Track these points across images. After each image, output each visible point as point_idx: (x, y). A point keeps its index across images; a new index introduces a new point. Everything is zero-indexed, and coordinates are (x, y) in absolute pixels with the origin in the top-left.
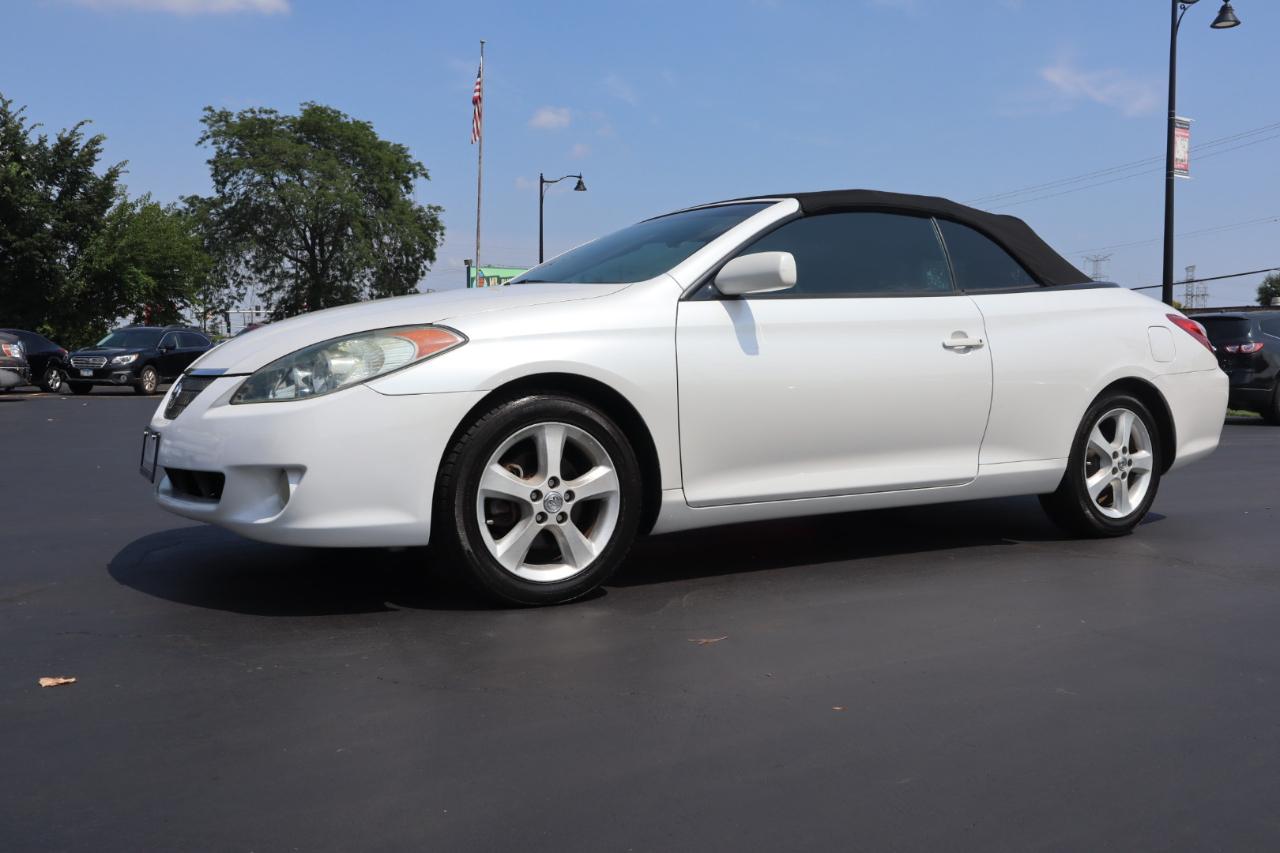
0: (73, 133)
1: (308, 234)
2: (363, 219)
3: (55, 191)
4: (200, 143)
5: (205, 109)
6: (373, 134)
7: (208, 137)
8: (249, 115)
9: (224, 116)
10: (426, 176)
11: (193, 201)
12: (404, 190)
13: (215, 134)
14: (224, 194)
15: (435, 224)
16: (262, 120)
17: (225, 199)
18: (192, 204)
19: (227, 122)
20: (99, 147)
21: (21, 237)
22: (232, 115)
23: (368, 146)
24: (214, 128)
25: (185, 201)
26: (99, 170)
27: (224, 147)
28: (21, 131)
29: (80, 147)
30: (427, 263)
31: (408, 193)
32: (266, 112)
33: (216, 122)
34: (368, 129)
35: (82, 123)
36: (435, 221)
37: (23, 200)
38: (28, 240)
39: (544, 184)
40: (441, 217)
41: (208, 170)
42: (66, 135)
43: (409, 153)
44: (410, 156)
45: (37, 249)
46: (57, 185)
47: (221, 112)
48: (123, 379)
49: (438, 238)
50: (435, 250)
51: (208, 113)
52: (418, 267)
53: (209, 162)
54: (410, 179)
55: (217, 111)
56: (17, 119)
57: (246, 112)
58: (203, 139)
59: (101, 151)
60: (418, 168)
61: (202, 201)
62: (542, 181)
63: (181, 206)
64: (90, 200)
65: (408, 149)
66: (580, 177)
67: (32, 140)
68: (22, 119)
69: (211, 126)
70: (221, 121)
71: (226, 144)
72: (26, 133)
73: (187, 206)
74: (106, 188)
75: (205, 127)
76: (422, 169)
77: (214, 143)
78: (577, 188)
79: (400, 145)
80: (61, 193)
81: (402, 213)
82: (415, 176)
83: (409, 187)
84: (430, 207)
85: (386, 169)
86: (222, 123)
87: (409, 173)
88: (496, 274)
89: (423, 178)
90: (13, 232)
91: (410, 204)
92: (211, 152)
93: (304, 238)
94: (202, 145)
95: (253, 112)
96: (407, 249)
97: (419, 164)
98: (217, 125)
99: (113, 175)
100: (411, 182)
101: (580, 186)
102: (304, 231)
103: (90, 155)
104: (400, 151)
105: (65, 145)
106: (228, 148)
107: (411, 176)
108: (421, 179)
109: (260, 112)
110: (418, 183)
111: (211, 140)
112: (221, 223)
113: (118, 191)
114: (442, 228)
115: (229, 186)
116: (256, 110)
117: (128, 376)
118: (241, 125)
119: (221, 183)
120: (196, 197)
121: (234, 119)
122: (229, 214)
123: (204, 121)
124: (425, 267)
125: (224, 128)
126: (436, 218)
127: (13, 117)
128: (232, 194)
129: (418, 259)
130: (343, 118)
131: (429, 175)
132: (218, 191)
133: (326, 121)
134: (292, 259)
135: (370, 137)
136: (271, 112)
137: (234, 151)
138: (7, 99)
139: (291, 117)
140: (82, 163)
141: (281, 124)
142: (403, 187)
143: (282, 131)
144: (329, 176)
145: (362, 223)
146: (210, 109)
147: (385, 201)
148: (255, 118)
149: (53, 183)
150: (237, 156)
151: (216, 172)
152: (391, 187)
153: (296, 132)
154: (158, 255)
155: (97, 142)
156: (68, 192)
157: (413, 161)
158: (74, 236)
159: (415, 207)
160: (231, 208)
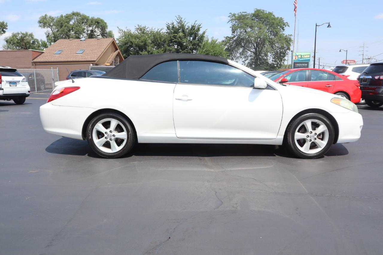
0: (195, 24)
1: (255, 45)
3: (191, 38)
4: (228, 22)
5: (230, 14)
6: (274, 16)
8: (240, 14)
9: (234, 15)
10: (289, 26)
11: (227, 38)
12: (282, 31)
13: (232, 20)
14: (234, 35)
15: (290, 40)
16: (243, 15)
17: (234, 37)
18: (226, 38)
19: (235, 16)
20: (201, 26)
22: (236, 14)
23: (271, 19)
24: (231, 18)
25: (225, 38)
26: (201, 32)
27: (234, 23)
28: (185, 25)
29: (196, 27)
30: (288, 51)
31: (283, 31)
32: (244, 13)
33: (232, 16)
34: (272, 14)
35: (196, 21)
37: (183, 41)
38: (184, 51)
40: (292, 38)
41: (231, 29)
42: (193, 25)
44: (284, 21)
47: (234, 14)
49: (291, 44)
50: (290, 47)
51: (230, 15)
52: (286, 52)
53: (230, 27)
54: (284, 27)
55: (233, 14)
56: (184, 22)
57: (239, 13)
58: (229, 21)
59: (201, 27)
60: (286, 24)
61: (229, 37)
62: (316, 25)
63: (224, 39)
64: (199, 40)
66: (329, 23)
67: (186, 27)
68: (185, 22)
72: (186, 25)
73: (225, 39)
74: (202, 37)
75: (229, 18)
76: (288, 24)
78: (328, 27)
79: (281, 18)
80: (193, 39)
81: (281, 37)
82: (285, 26)
83: (283, 30)
84: (289, 35)
85: (275, 25)
87: (284, 25)
88: (300, 54)
89: (288, 26)
90: (181, 49)
91: (284, 34)
92: (230, 24)
93: (254, 46)
94: (229, 23)
95: (241, 13)
96: (282, 48)
97: (287, 23)
99: (204, 33)
100: (284, 28)
101: (329, 26)
102: (254, 44)
103: (199, 29)
105: (193, 27)
107: (284, 26)
108: (287, 27)
110: (286, 28)
111: (231, 22)
112: (233, 43)
113: (205, 37)
114: (292, 41)
115: (235, 33)
116: (242, 12)
118: (238, 17)
119: (234, 32)
120: (227, 37)
122: (235, 41)
123: (229, 17)
124: (288, 52)
125: (234, 18)
126: (290, 38)
128: (236, 35)
129: (286, 50)
130: (265, 12)
131: (289, 25)
132: (232, 35)
133: (260, 13)
134: (251, 52)
135: (272, 16)
136: (245, 12)
137: (236, 24)
138: (181, 17)
139: (251, 13)
140: (197, 31)
141: (248, 15)
142: (282, 30)
143: (248, 17)
144: (260, 29)
145: (269, 42)
146: (231, 13)
147: (276, 34)
148: (242, 15)
149: (191, 37)
150: (237, 25)
151: (233, 29)
152: (277, 30)
153: (252, 17)
154: (214, 53)
155: (200, 25)
156: (194, 39)
157: (285, 22)
158: (195, 49)
159: (285, 35)
160: (236, 39)
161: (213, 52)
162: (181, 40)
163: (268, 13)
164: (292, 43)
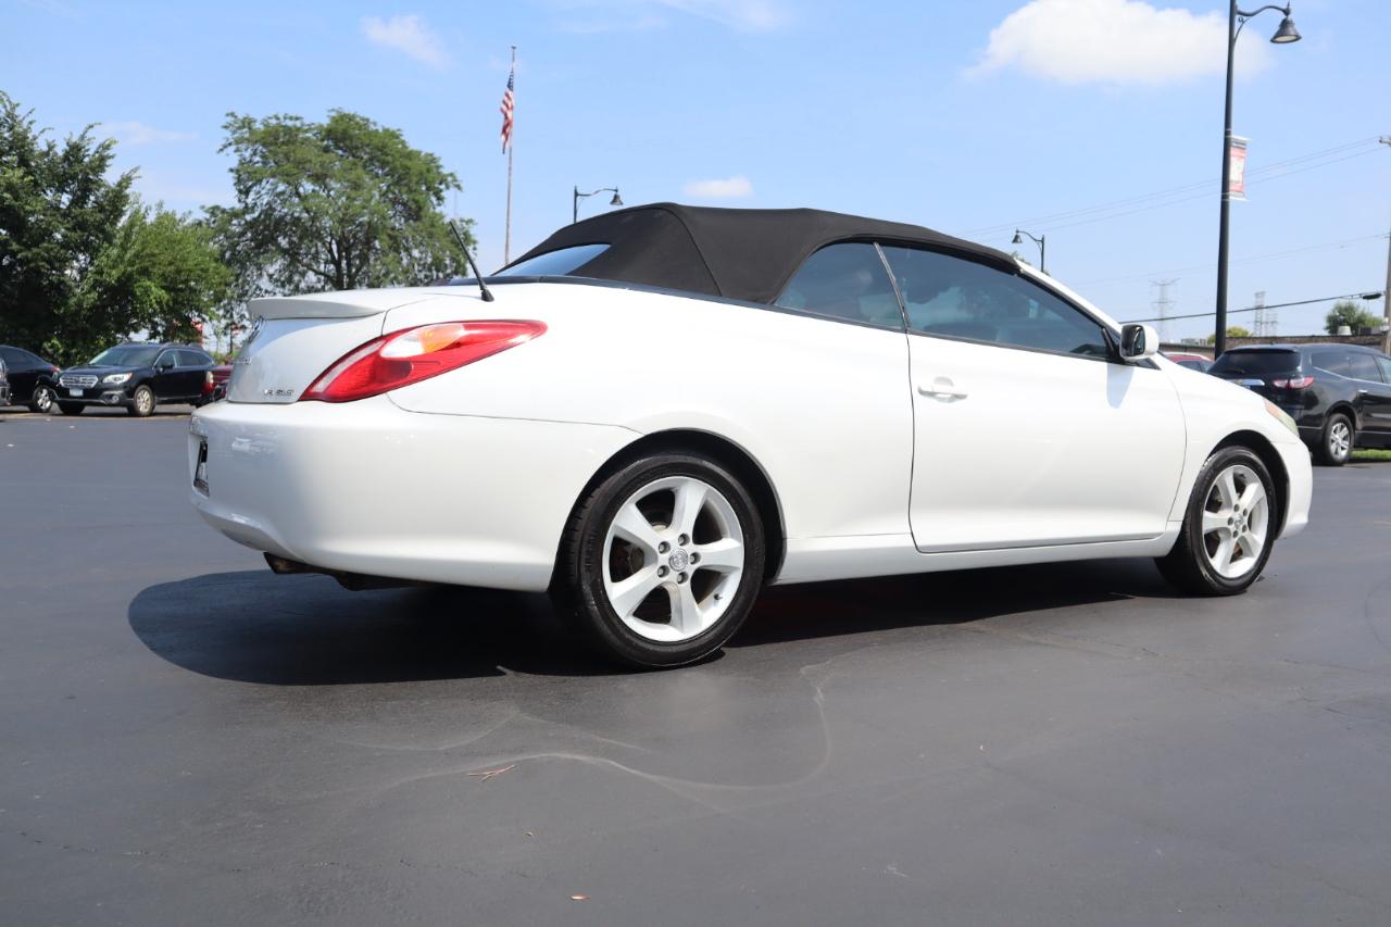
0: (82, 137)
1: (334, 247)
2: (391, 233)
3: (66, 199)
4: (221, 150)
5: (227, 115)
6: (403, 142)
7: (230, 144)
8: (274, 122)
9: (247, 123)
10: (458, 187)
11: (214, 210)
12: (435, 202)
13: (238, 142)
14: (246, 204)
15: (467, 238)
16: (287, 127)
17: (247, 209)
18: (213, 214)
19: (250, 128)
20: (110, 152)
21: (28, 248)
22: (255, 121)
23: (397, 155)
24: (236, 135)
25: (207, 212)
26: (111, 177)
27: (247, 154)
28: (30, 136)
29: (91, 152)
31: (439, 205)
32: (291, 118)
33: (239, 128)
34: (397, 137)
35: (91, 127)
36: (466, 235)
37: (28, 208)
38: (35, 250)
39: (579, 197)
40: (473, 231)
41: (231, 178)
42: (75, 139)
43: (441, 163)
44: (442, 167)
45: (44, 259)
46: (67, 192)
47: (245, 118)
48: (115, 400)
49: (470, 252)
51: (230, 119)
53: (231, 170)
54: (441, 191)
55: (241, 117)
56: (25, 123)
57: (270, 118)
58: (225, 147)
59: (112, 157)
60: (450, 179)
61: (224, 211)
62: (576, 194)
63: (202, 216)
64: (101, 209)
65: (440, 158)
66: (616, 191)
67: (41, 146)
68: (31, 123)
69: (234, 132)
70: (244, 127)
71: (249, 152)
72: (35, 138)
73: (208, 216)
74: (117, 199)
75: (228, 133)
76: (455, 180)
77: (237, 150)
78: (612, 201)
79: (431, 155)
80: (72, 202)
81: (433, 226)
82: (448, 187)
83: (440, 199)
84: (462, 221)
85: (415, 179)
86: (246, 130)
87: (441, 184)
89: (456, 189)
90: (19, 243)
91: (442, 216)
92: (233, 160)
93: (331, 251)
94: (224, 153)
95: (278, 119)
97: (451, 175)
98: (240, 131)
99: (126, 181)
100: (443, 194)
101: (615, 199)
102: (330, 243)
103: (100, 163)
104: (431, 160)
105: (75, 151)
106: (252, 156)
107: (443, 187)
108: (453, 190)
109: (285, 118)
110: (450, 194)
111: (233, 147)
112: (243, 234)
113: (131, 199)
114: (475, 242)
115: (252, 195)
116: (281, 116)
117: (121, 397)
118: (264, 132)
119: (244, 193)
120: (217, 207)
121: (258, 126)
122: (251, 225)
123: (226, 127)
125: (247, 135)
126: (468, 232)
127: (21, 121)
128: (256, 204)
129: (448, 275)
131: (462, 185)
132: (240, 201)
133: (354, 129)
134: (317, 273)
135: (400, 146)
136: (297, 119)
137: (257, 159)
138: (14, 102)
139: (317, 125)
140: (93, 169)
141: (306, 131)
142: (434, 199)
143: (307, 139)
144: (356, 186)
145: (390, 237)
146: (232, 114)
147: (415, 213)
148: (279, 125)
149: (64, 191)
150: (260, 164)
151: (239, 181)
152: (421, 198)
153: (322, 140)
154: (172, 268)
155: (108, 147)
156: (79, 201)
157: (445, 171)
158: (86, 247)
159: (447, 220)
160: (254, 219)
161: (171, 264)
162: (16, 198)
163: (381, 130)
164: (475, 249)
